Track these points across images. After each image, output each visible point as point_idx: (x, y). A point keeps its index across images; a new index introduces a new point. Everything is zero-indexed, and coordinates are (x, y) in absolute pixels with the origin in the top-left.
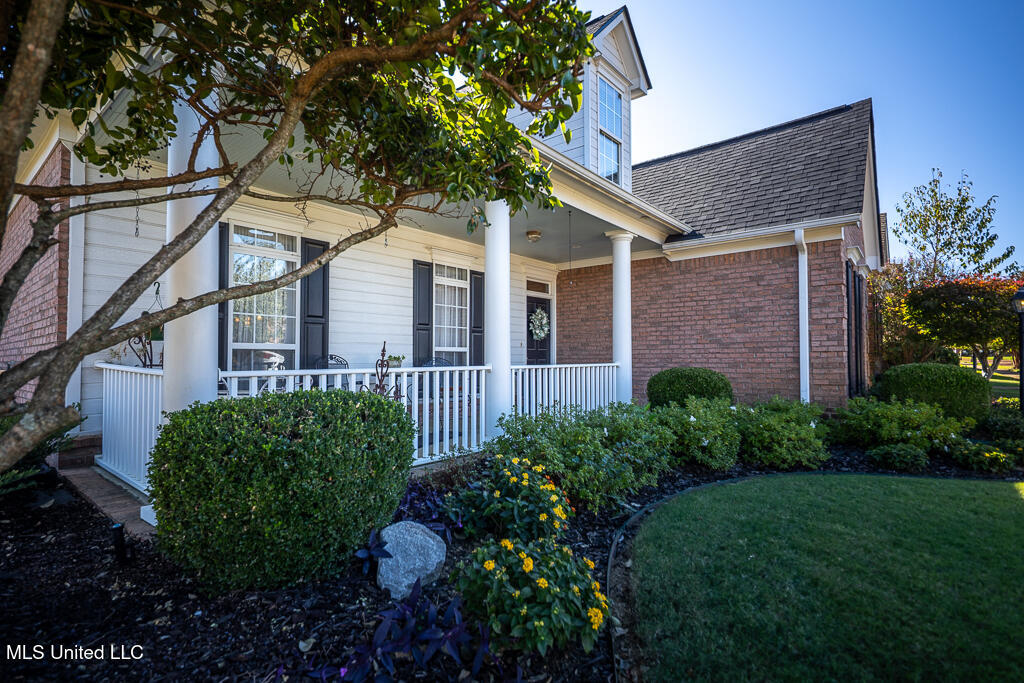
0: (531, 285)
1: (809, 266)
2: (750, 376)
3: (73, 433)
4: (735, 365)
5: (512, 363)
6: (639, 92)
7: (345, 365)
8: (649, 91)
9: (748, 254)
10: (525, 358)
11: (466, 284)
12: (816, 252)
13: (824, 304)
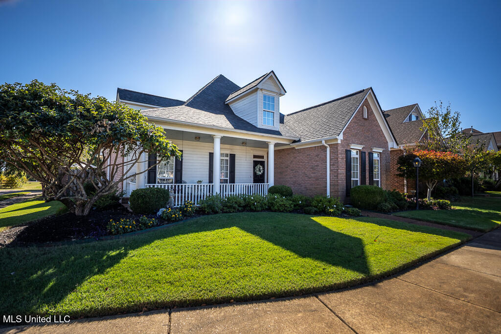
0: (255, 157)
1: (330, 152)
2: (315, 188)
3: (124, 196)
4: (312, 185)
5: (221, 183)
6: (281, 95)
7: (186, 183)
8: (286, 94)
9: (315, 147)
10: (252, 181)
11: (228, 158)
12: (332, 147)
13: (333, 165)
